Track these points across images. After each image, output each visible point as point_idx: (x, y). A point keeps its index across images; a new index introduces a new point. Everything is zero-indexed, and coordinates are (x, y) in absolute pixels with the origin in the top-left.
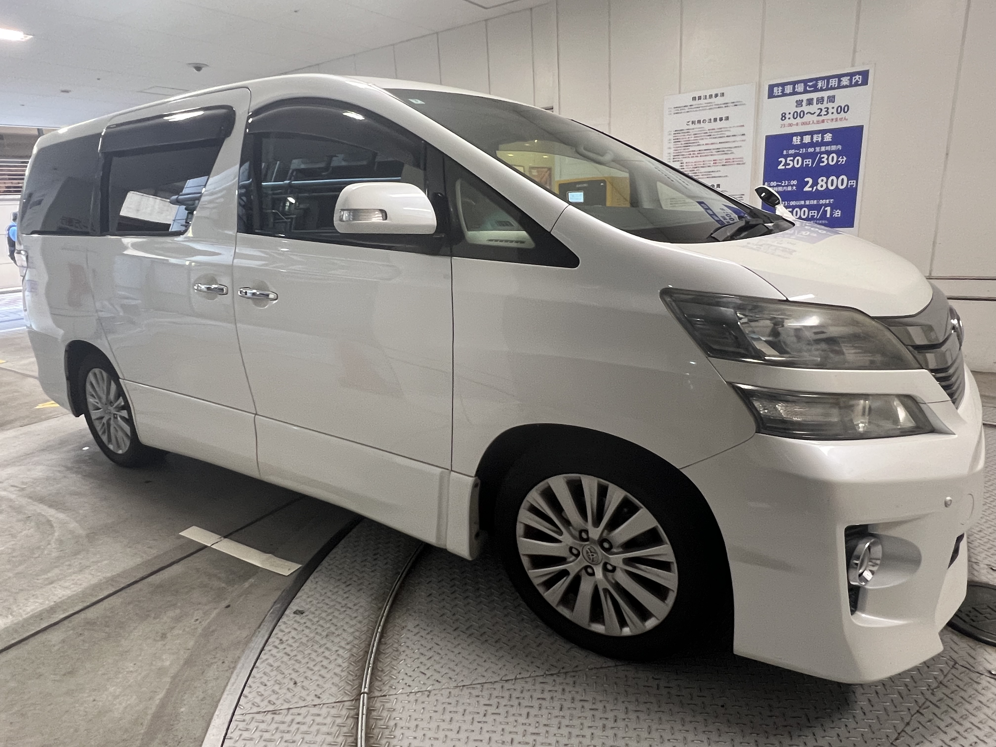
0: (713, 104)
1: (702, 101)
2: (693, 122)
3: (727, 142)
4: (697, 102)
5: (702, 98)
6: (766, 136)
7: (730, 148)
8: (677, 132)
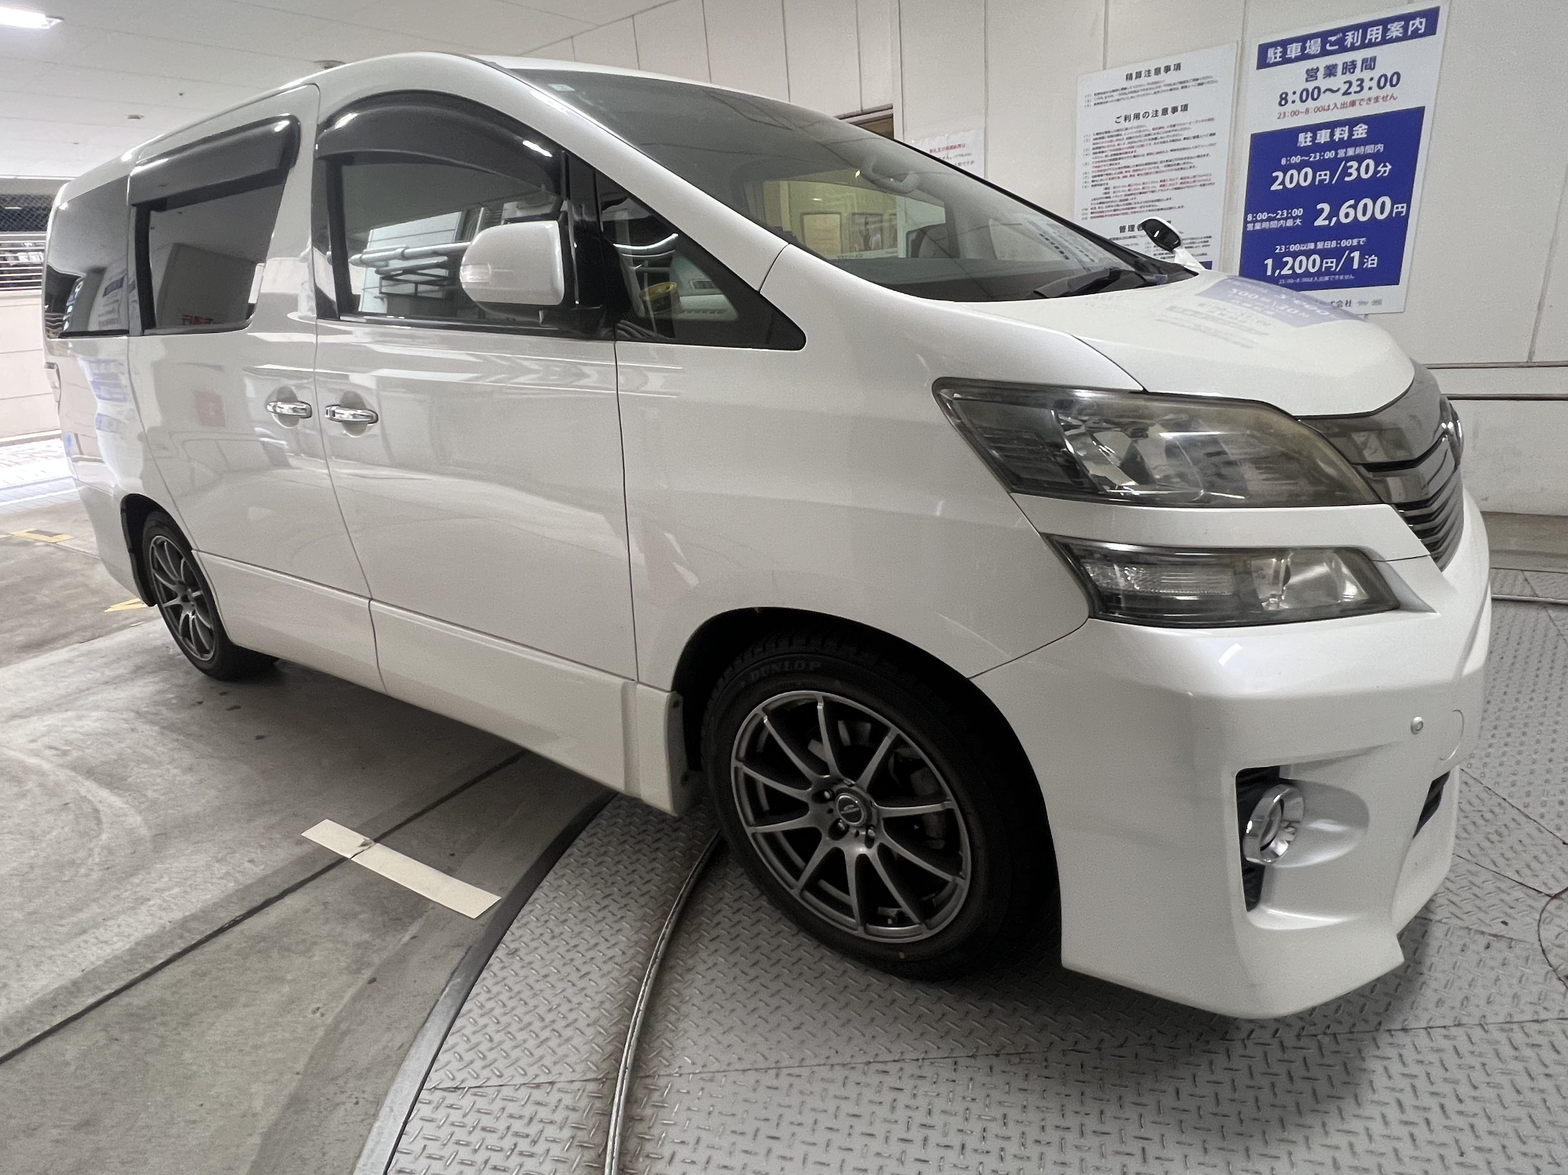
0: (1162, 84)
1: (1144, 80)
2: (1126, 118)
3: (1184, 149)
4: (1135, 82)
5: (1143, 74)
6: (1252, 136)
7: (1188, 158)
8: (1100, 136)
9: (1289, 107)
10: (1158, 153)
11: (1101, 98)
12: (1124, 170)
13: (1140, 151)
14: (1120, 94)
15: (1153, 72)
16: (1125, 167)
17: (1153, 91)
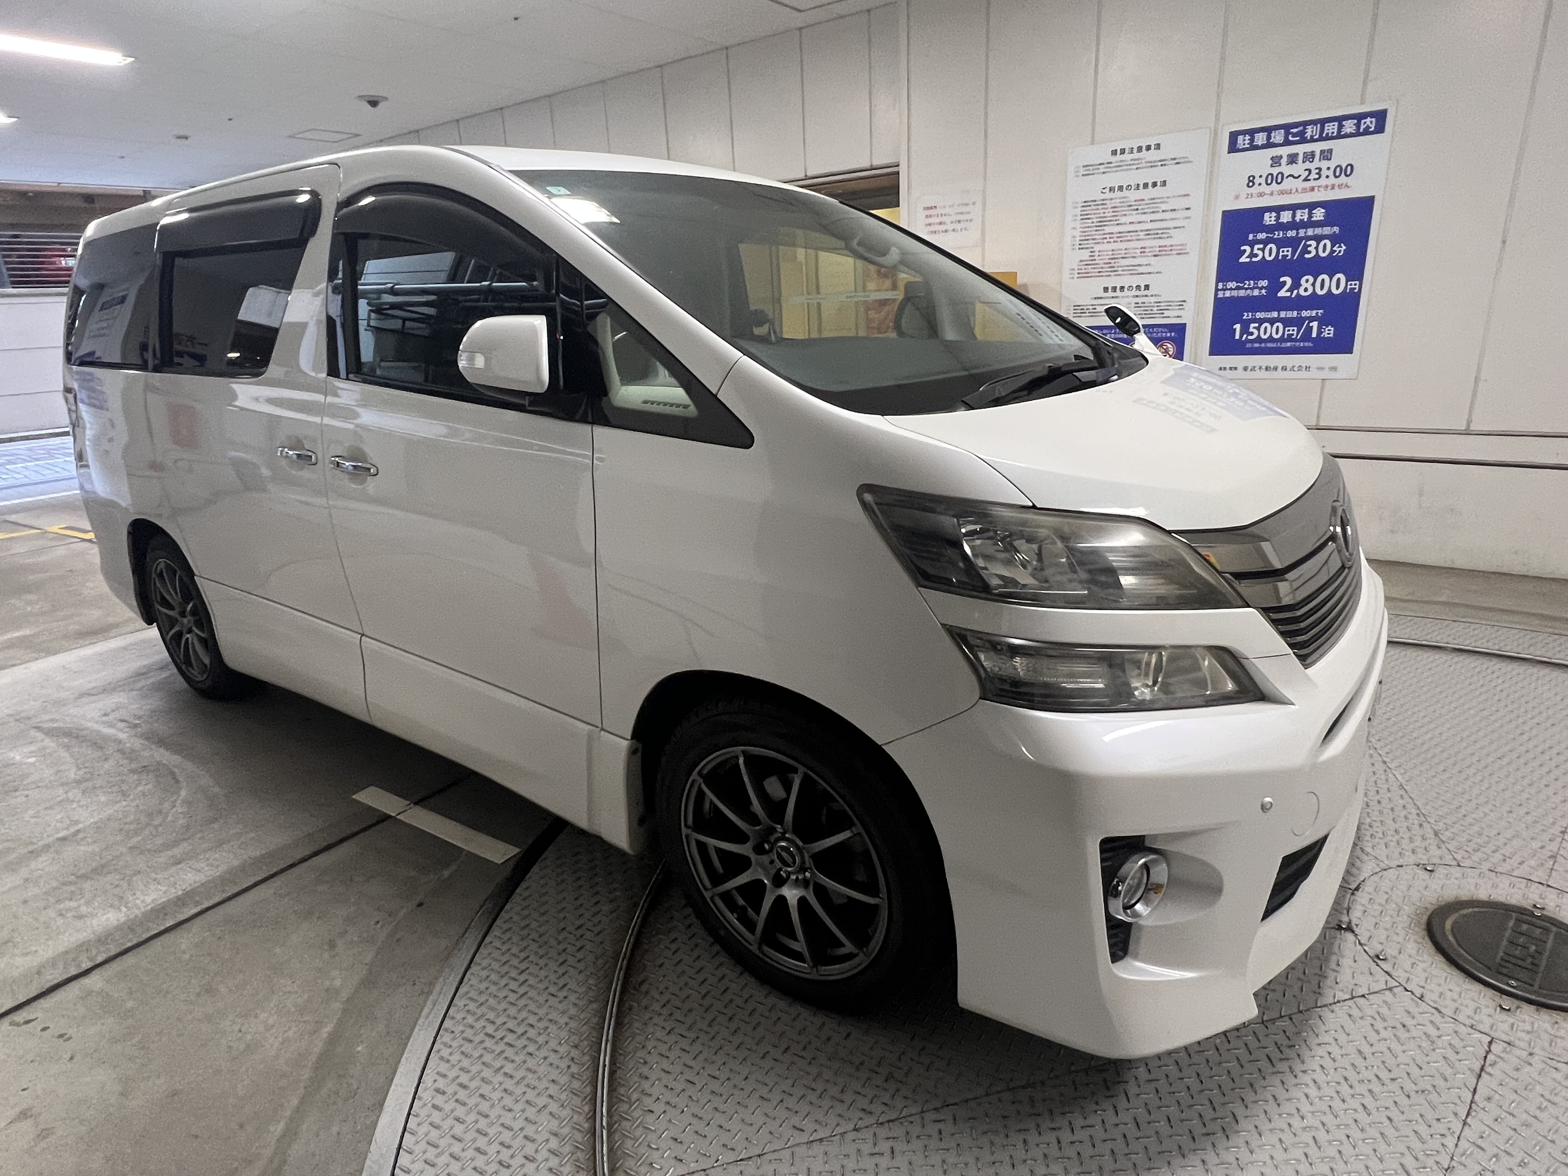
0: (1144, 161)
1: (1127, 157)
2: (1111, 189)
3: (1162, 220)
4: (1119, 157)
5: (1127, 151)
6: (1224, 212)
7: (1167, 229)
8: (1086, 204)
9: (1255, 190)
10: (1139, 222)
11: (1089, 170)
12: (1108, 236)
13: (1123, 220)
14: (1106, 168)
15: (1135, 150)
16: (1110, 233)
17: (1135, 167)
